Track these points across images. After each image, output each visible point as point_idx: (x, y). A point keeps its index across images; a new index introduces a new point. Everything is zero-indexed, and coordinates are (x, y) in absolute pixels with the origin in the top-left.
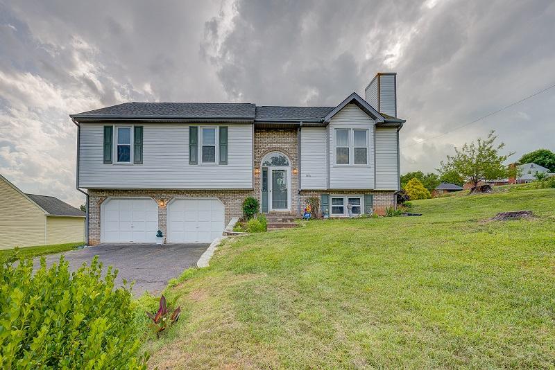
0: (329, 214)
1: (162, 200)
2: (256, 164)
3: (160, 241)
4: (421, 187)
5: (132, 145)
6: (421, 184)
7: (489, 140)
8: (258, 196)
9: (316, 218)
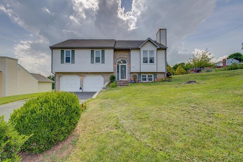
0: (141, 81)
1: (81, 76)
2: (115, 63)
3: (81, 91)
4: (183, 69)
5: (71, 57)
6: (183, 68)
7: (206, 52)
8: (116, 75)
9: (135, 82)
